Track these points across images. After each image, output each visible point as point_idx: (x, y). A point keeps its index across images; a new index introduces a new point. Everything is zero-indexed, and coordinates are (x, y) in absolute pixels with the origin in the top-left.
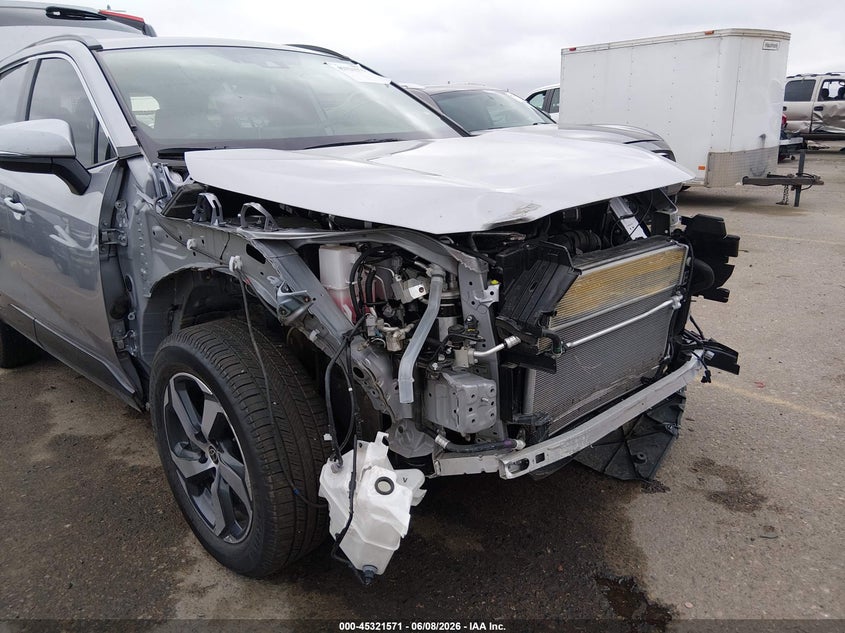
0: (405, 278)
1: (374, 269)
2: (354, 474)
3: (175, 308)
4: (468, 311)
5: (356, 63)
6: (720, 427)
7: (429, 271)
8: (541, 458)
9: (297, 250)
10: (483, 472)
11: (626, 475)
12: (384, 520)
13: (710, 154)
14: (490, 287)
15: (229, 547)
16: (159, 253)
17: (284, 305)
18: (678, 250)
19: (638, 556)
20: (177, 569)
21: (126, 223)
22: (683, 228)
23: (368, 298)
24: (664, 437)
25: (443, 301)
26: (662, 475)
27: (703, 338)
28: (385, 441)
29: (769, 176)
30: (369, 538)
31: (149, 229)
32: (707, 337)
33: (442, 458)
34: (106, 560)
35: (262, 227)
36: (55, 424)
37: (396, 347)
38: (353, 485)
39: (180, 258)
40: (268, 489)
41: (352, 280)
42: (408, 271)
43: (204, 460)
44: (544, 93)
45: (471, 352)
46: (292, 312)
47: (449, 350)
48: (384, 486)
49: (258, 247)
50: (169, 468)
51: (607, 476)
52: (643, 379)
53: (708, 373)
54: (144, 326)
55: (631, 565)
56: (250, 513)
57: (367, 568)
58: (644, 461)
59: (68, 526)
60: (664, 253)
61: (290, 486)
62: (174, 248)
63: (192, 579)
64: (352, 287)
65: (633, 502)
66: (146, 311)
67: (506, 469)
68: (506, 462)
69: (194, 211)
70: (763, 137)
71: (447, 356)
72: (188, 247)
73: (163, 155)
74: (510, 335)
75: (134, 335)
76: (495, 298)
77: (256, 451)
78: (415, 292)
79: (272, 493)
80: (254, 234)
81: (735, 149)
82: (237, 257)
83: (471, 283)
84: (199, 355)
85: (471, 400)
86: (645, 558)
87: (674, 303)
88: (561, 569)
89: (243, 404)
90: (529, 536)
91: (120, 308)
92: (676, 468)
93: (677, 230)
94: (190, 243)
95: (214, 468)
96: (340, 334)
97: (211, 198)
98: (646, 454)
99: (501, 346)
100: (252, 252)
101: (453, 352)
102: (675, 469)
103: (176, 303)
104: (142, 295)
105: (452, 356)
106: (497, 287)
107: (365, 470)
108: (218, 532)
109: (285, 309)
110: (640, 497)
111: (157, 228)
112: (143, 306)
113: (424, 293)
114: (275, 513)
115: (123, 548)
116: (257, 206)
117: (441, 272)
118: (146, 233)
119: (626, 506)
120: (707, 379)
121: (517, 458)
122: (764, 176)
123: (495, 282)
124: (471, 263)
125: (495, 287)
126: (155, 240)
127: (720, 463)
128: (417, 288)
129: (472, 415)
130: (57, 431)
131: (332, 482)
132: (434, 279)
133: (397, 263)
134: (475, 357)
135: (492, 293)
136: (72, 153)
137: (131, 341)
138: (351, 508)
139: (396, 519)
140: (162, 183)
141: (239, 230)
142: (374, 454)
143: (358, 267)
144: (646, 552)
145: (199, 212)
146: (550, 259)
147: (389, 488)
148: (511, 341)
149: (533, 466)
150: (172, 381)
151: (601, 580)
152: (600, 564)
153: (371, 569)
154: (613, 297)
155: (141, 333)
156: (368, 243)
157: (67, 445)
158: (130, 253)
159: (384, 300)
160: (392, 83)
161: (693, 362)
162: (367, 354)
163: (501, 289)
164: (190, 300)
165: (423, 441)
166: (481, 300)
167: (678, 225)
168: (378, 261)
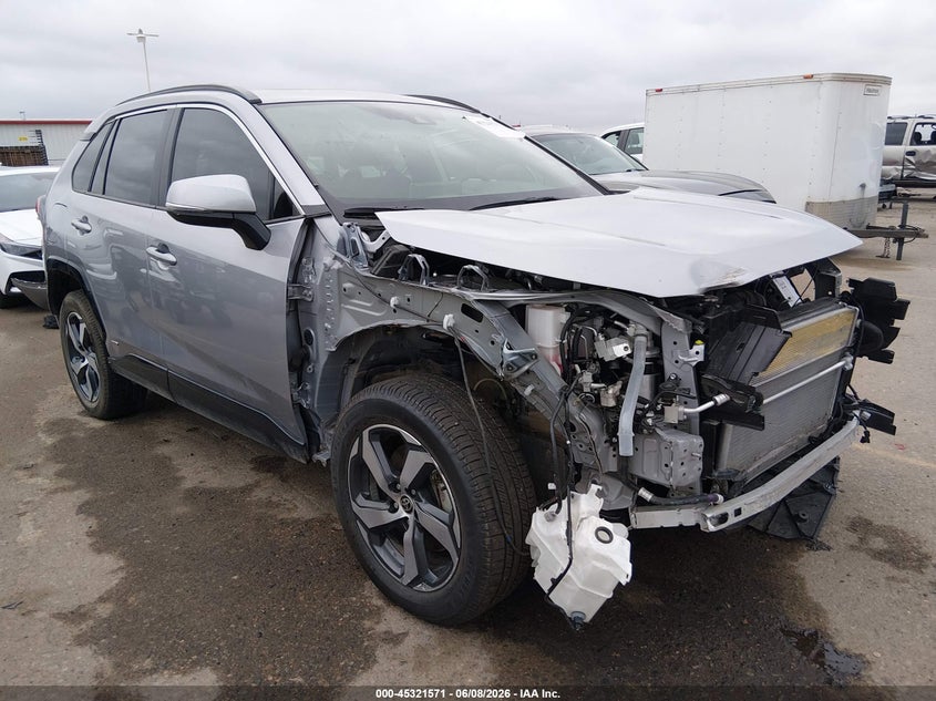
0: (607, 338)
1: (580, 328)
2: (569, 523)
3: (354, 361)
4: (670, 370)
5: (488, 116)
6: (870, 488)
7: (630, 331)
8: (738, 512)
9: (509, 309)
10: (681, 526)
11: (789, 534)
12: (605, 567)
13: (808, 203)
14: (695, 347)
15: (420, 595)
16: (347, 309)
17: (512, 362)
18: (849, 313)
19: (817, 610)
20: (363, 618)
21: (314, 280)
22: (850, 289)
23: (573, 356)
24: (823, 497)
25: (647, 360)
26: (824, 535)
27: (857, 399)
28: (600, 494)
29: (868, 227)
30: (584, 584)
31: (340, 284)
32: (862, 398)
33: (637, 511)
34: (288, 609)
35: (478, 289)
36: (183, 478)
37: (612, 403)
38: (569, 533)
39: (377, 314)
40: (485, 536)
41: (562, 339)
42: (609, 330)
43: (394, 510)
44: (618, 133)
45: (681, 409)
46: (519, 368)
47: (659, 406)
48: (604, 536)
49: (478, 307)
50: (349, 519)
51: (768, 535)
52: (810, 439)
53: (867, 434)
54: (322, 379)
55: (813, 618)
56: (455, 560)
57: (575, 615)
58: (805, 520)
59: (235, 577)
60: (838, 315)
61: (503, 534)
62: (369, 305)
63: (381, 628)
64: (561, 344)
65: (801, 560)
66: (326, 364)
67: (708, 522)
68: (709, 515)
69: (399, 271)
70: (863, 186)
71: (656, 412)
72: (392, 305)
73: (349, 215)
74: (719, 393)
75: (308, 387)
76: (700, 358)
77: (474, 499)
78: (619, 350)
79: (487, 540)
80: (472, 295)
81: (836, 199)
82: (451, 316)
83: (675, 343)
84: (410, 408)
85: (683, 455)
86: (825, 612)
87: (846, 364)
88: (745, 622)
89: (460, 454)
90: (705, 592)
91: (299, 361)
92: (837, 528)
93: (845, 292)
94: (393, 301)
95: (406, 518)
96: (558, 389)
97: (420, 258)
98: (808, 514)
99: (711, 404)
100: (468, 310)
101: (663, 409)
102: (834, 529)
103: (352, 356)
104: (323, 348)
105: (662, 412)
106: (702, 347)
107: (582, 519)
108: (407, 580)
109: (511, 367)
110: (806, 555)
111: (347, 285)
112: (323, 359)
113: (629, 352)
114: (489, 560)
115: (301, 598)
116: (476, 268)
117: (645, 332)
118: (336, 290)
119: (795, 564)
120: (865, 440)
121: (717, 512)
122: (863, 228)
123: (699, 342)
124: (678, 323)
125: (700, 347)
126: (346, 295)
127: (877, 522)
128: (622, 346)
129: (684, 469)
130: (188, 484)
131: (544, 530)
132: (639, 338)
133: (599, 322)
134: (685, 414)
135: (697, 353)
136: (255, 210)
137: (304, 393)
138: (571, 554)
139: (618, 567)
140: (354, 242)
141: (454, 290)
142: (588, 503)
143: (568, 327)
144: (824, 607)
145: (403, 271)
146: (757, 322)
147: (607, 538)
148: (721, 398)
149: (732, 520)
150: (366, 433)
151: (788, 633)
152: (782, 618)
153: (580, 616)
154: (796, 358)
155: (318, 385)
156: (576, 304)
157: (202, 497)
158: (315, 308)
159: (584, 358)
160: (526, 138)
161: (854, 423)
162: (581, 409)
163: (706, 348)
164: (368, 355)
165: (621, 493)
166: (686, 359)
167: (844, 287)
168: (584, 321)
